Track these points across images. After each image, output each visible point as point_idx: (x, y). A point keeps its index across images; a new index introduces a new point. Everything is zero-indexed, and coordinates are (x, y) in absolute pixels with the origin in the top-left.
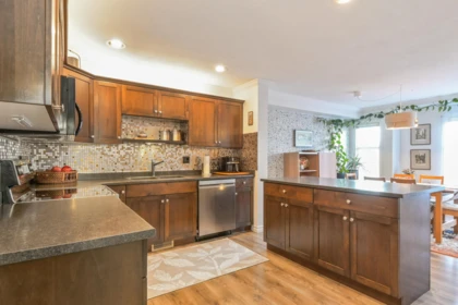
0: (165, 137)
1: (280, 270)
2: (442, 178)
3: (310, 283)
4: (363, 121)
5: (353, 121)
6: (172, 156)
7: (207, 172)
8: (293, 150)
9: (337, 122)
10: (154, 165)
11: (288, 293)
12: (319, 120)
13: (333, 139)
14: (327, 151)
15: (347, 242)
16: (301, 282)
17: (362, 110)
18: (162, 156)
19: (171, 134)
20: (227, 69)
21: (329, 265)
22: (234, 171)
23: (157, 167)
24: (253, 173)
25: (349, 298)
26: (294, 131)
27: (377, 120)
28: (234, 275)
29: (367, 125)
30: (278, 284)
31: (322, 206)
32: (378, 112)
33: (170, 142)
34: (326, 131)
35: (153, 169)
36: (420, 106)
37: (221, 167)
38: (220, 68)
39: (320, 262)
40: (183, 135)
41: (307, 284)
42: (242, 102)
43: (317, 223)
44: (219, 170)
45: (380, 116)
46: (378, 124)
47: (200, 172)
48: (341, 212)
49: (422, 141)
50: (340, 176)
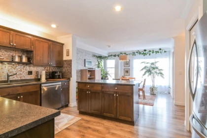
0: (17, 59)
1: (88, 122)
2: (135, 78)
3: (102, 124)
4: (109, 57)
5: (106, 57)
6: (21, 71)
7: (43, 79)
8: (85, 68)
9: (100, 57)
10: (8, 76)
11: (94, 130)
12: (94, 56)
13: (99, 64)
14: (97, 69)
15: (116, 104)
16: (98, 124)
17: (109, 53)
18: (14, 71)
19: (21, 58)
20: (57, 27)
21: (108, 115)
22: (59, 78)
23: (10, 77)
24: (69, 79)
25: (117, 126)
26: (85, 60)
27: (114, 57)
28: (67, 129)
29: (111, 59)
30: (89, 128)
31: (105, 91)
32: (114, 54)
33: (20, 63)
34: (96, 61)
35: (8, 78)
36: (128, 53)
37: (52, 76)
38: (54, 26)
39: (105, 114)
40: (29, 59)
41: (101, 125)
42: (63, 44)
43: (103, 98)
44: (50, 78)
45: (115, 56)
46: (114, 59)
47: (39, 80)
48: (112, 93)
49: (127, 66)
50: (102, 79)
